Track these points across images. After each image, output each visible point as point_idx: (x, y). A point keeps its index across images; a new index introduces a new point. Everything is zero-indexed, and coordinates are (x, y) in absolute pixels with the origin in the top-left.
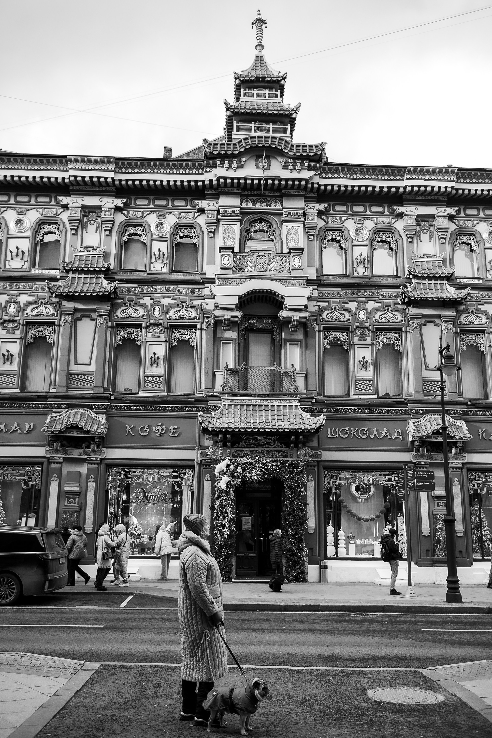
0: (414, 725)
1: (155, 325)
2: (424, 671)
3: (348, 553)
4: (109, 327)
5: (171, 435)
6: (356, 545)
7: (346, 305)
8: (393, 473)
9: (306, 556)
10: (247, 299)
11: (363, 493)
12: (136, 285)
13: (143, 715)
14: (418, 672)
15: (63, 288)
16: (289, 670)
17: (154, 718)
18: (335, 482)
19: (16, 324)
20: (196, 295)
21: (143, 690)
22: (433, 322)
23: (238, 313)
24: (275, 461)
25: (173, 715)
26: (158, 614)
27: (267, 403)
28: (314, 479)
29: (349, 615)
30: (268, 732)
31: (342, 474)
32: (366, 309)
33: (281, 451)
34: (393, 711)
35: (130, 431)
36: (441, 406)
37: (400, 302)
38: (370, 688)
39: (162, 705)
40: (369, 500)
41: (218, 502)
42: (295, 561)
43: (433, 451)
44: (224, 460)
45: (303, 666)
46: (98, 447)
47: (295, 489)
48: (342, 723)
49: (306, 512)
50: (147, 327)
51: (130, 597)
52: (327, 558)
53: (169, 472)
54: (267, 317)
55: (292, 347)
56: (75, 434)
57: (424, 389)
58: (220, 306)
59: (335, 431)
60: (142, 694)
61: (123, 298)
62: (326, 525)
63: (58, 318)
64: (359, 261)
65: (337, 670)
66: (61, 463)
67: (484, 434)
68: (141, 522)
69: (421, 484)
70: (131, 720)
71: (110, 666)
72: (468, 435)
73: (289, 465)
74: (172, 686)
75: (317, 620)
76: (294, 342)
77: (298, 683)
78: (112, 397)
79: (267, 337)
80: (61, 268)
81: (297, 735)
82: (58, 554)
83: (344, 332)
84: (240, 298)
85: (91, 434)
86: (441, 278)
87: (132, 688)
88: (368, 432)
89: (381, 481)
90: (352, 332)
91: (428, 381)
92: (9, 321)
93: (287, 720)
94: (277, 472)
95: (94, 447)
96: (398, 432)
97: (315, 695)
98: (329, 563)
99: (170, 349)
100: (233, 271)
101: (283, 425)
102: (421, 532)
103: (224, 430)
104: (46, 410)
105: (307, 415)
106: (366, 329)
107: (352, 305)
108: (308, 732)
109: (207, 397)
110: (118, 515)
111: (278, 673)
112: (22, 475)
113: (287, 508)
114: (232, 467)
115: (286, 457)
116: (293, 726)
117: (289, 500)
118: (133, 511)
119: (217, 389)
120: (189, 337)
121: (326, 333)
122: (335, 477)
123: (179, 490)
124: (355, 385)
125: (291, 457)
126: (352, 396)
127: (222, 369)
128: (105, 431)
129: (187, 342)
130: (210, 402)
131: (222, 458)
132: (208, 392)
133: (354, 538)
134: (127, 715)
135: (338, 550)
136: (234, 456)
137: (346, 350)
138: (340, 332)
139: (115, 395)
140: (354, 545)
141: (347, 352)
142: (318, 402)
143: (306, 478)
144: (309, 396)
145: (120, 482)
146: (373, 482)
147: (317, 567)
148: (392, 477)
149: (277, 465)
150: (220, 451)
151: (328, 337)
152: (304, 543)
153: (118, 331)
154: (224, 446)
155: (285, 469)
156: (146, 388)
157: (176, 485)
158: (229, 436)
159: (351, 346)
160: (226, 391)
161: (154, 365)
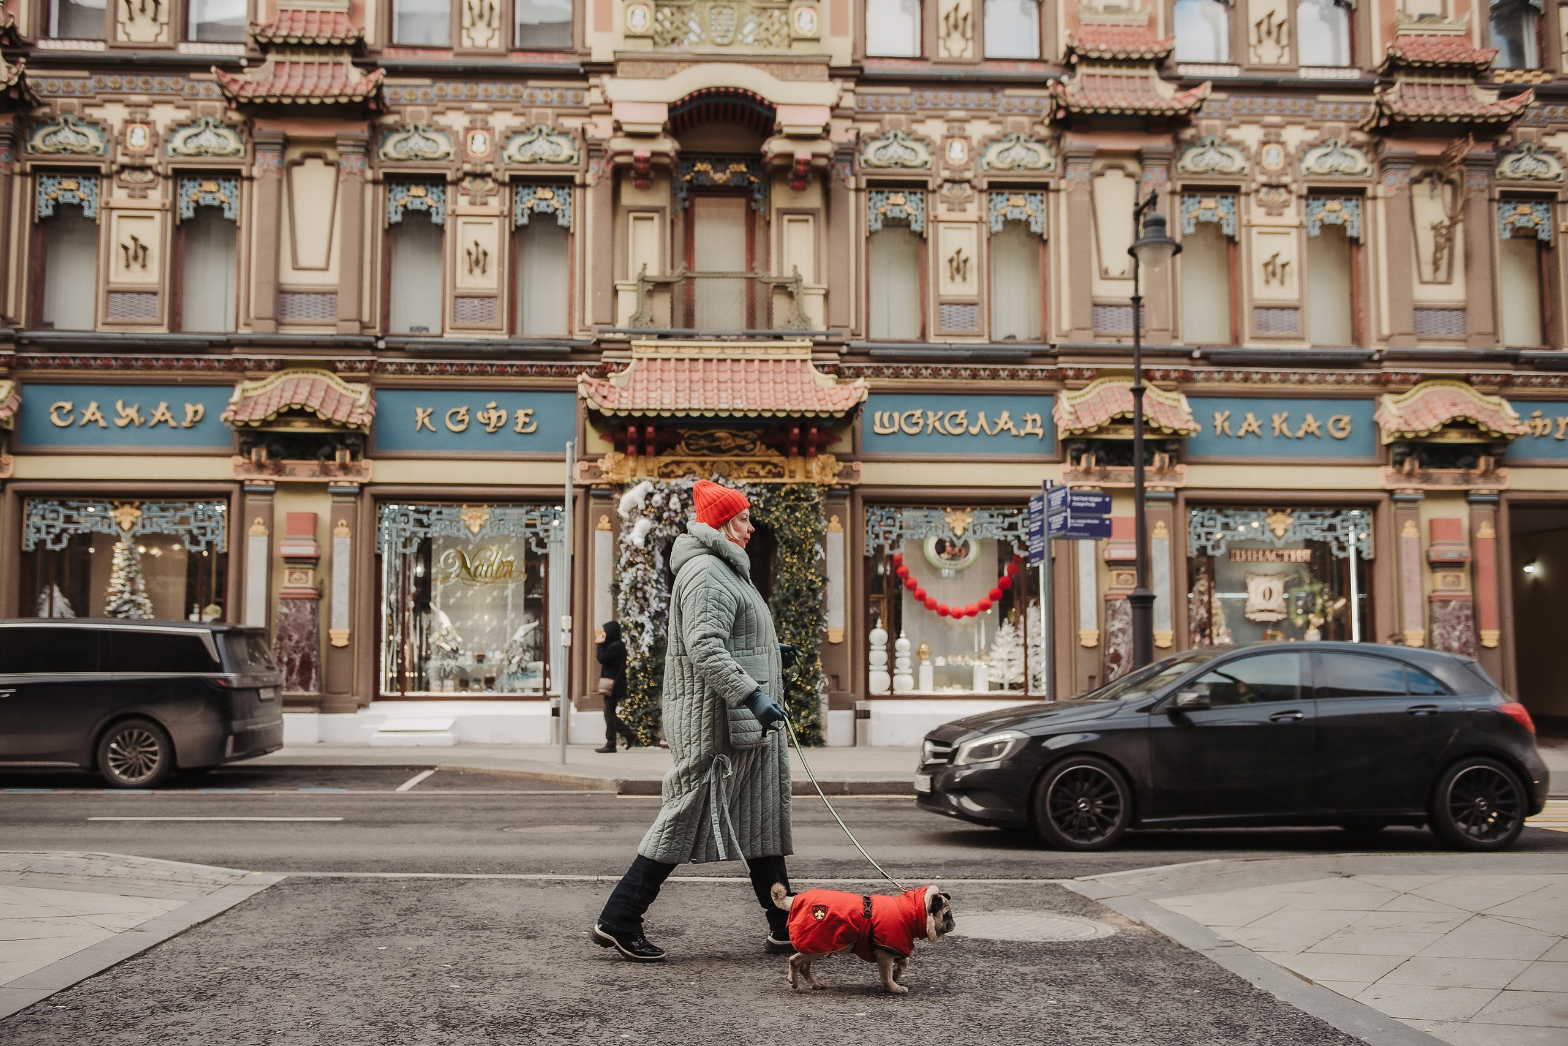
0: (1036, 980)
1: (476, 176)
2: (1068, 884)
3: (916, 686)
4: (367, 182)
5: (518, 429)
6: (937, 671)
7: (921, 129)
9: (824, 692)
10: (690, 112)
11: (954, 557)
12: (427, 81)
13: (338, 965)
14: (1055, 885)
15: (254, 86)
17: (364, 972)
18: (890, 532)
19: (150, 176)
20: (570, 104)
21: (365, 921)
22: (1121, 168)
23: (668, 145)
24: (754, 485)
25: (417, 966)
26: (478, 801)
27: (736, 354)
28: (844, 526)
31: (908, 515)
32: (965, 138)
33: (769, 463)
34: (984, 954)
35: (426, 421)
36: (1131, 360)
37: (1047, 121)
39: (401, 947)
40: (966, 573)
41: (627, 577)
42: (798, 702)
43: (1110, 462)
44: (639, 482)
46: (354, 457)
47: (800, 546)
49: (825, 595)
50: (456, 183)
51: (426, 774)
52: (868, 696)
53: (516, 514)
54: (736, 158)
55: (794, 226)
56: (299, 427)
57: (1095, 324)
58: (626, 128)
59: (891, 417)
60: (360, 927)
61: (398, 113)
62: (870, 625)
63: (249, 159)
64: (952, 21)
66: (271, 493)
67: (1226, 424)
68: (458, 624)
69: (1081, 523)
70: (301, 976)
71: (311, 878)
72: (1192, 425)
73: (787, 494)
74: (443, 912)
76: (799, 214)
78: (381, 344)
79: (737, 207)
80: (250, 41)
82: (255, 678)
83: (915, 193)
84: (673, 108)
85: (334, 427)
86: (1142, 62)
87: (339, 916)
88: (965, 422)
89: (993, 528)
90: (934, 191)
91: (1104, 306)
92: (133, 168)
95: (343, 457)
96: (1034, 420)
98: (875, 706)
99: (512, 234)
100: (655, 43)
101: (772, 403)
102: (1077, 637)
103: (637, 414)
104: (230, 376)
105: (828, 381)
106: (966, 186)
107: (935, 129)
109: (599, 342)
110: (404, 609)
112: (184, 520)
113: (781, 587)
114: (657, 499)
115: (781, 475)
117: (787, 571)
118: (438, 600)
119: (623, 323)
120: (557, 205)
121: (873, 194)
122: (890, 521)
123: (540, 551)
124: (939, 314)
125: (791, 477)
126: (932, 339)
127: (633, 278)
128: (367, 420)
129: (553, 216)
130: (605, 353)
131: (635, 479)
132: (600, 332)
133: (930, 653)
134: (297, 967)
135: (895, 678)
136: (663, 475)
137: (921, 234)
138: (907, 191)
139: (388, 339)
140: (931, 669)
141: (921, 237)
142: (853, 353)
143: (825, 523)
144: (832, 339)
145: (408, 534)
146: (975, 532)
147: (849, 713)
148: (1018, 519)
149: (759, 495)
150: (631, 463)
151: (878, 204)
152: (819, 662)
153: (390, 191)
154: (641, 452)
155: (779, 503)
156: (459, 324)
157: (533, 541)
158: (650, 429)
159: (930, 225)
160: (644, 328)
161: (477, 271)
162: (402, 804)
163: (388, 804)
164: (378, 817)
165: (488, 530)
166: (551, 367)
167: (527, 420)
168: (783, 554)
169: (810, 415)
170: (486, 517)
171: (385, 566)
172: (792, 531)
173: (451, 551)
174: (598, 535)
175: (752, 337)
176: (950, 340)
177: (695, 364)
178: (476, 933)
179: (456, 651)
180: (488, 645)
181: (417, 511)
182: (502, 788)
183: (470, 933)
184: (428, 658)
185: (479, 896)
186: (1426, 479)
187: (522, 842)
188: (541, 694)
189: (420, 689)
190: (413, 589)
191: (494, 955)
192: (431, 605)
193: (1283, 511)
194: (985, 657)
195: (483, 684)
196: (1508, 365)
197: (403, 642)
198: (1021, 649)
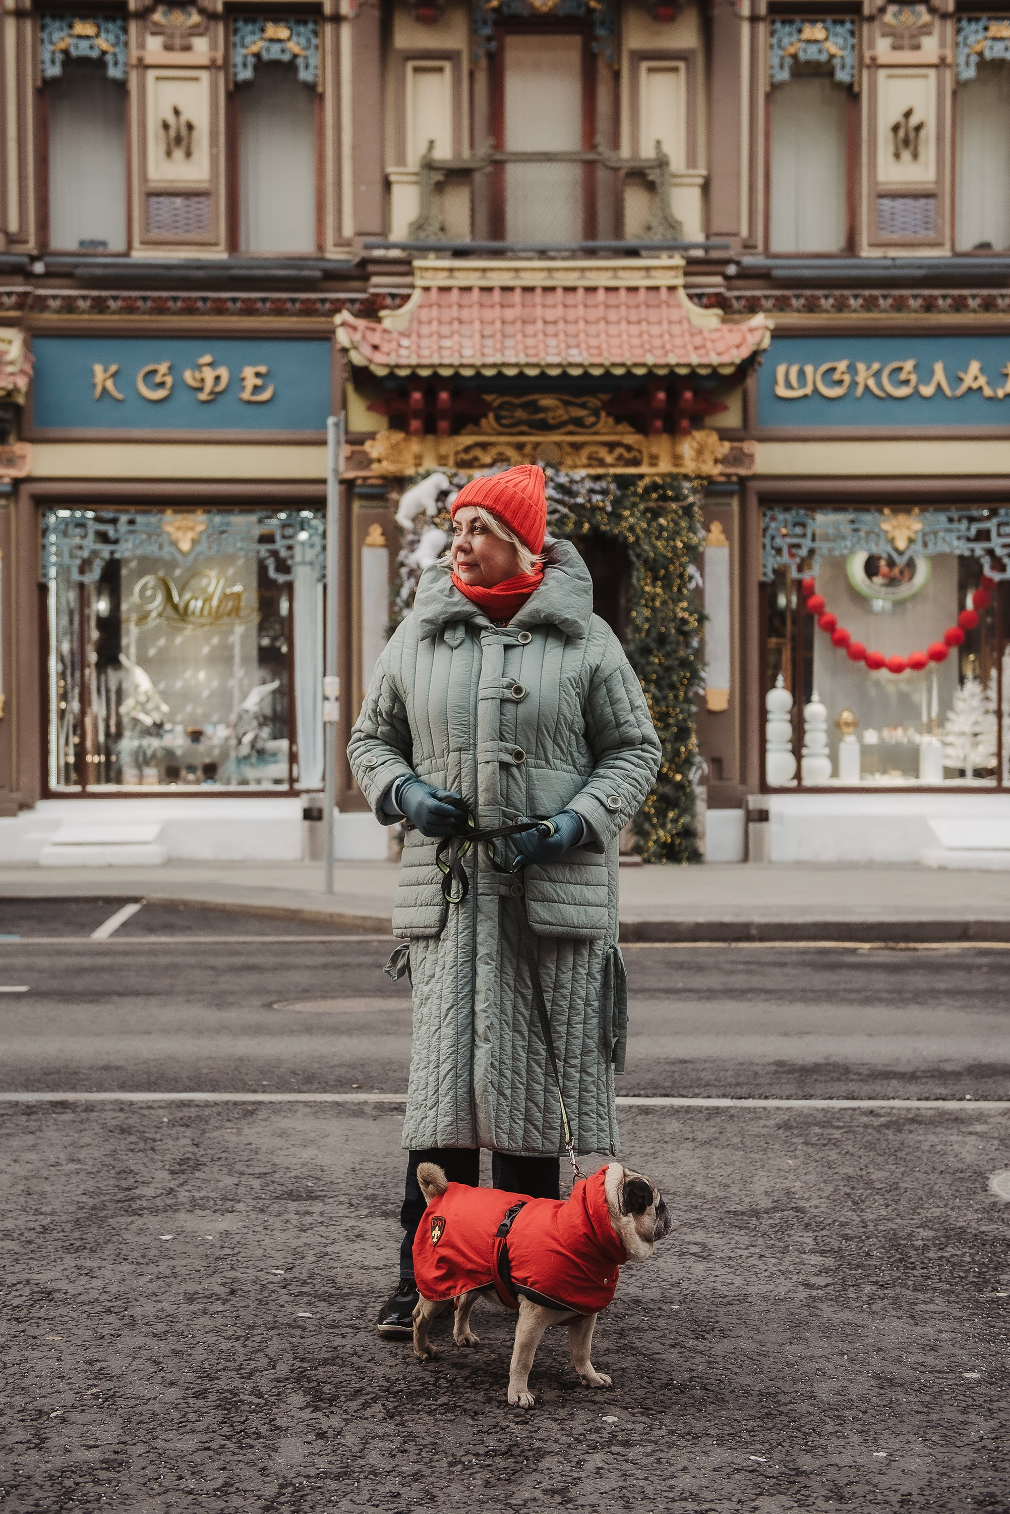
3: (835, 773)
5: (246, 395)
6: (865, 750)
8: (994, 513)
9: (701, 783)
11: (892, 582)
13: (108, 1273)
16: (675, 1112)
17: (153, 1287)
18: (798, 546)
21: (124, 1184)
24: (597, 478)
25: (232, 1274)
26: (216, 954)
27: (571, 279)
28: (729, 537)
29: (854, 951)
30: (621, 1333)
31: (825, 521)
33: (619, 444)
35: (109, 384)
38: (994, 1169)
39: (194, 1235)
40: (909, 606)
44: (427, 474)
45: (724, 1096)
47: (666, 569)
48: (921, 1296)
49: (702, 642)
50: (143, 15)
51: (130, 910)
52: (765, 789)
53: (245, 524)
55: (656, 78)
59: (801, 373)
60: (120, 1196)
62: (767, 685)
65: (854, 1109)
68: (162, 686)
70: (57, 1295)
71: (17, 1104)
73: (648, 490)
74: (239, 1167)
75: (749, 963)
76: (664, 59)
77: (716, 1151)
78: (39, 268)
79: (568, 50)
81: (743, 1344)
83: (842, 23)
87: (82, 1175)
88: (914, 378)
89: (953, 539)
90: (871, 19)
93: (693, 1288)
94: (607, 513)
97: (788, 1193)
98: (775, 804)
99: (231, 96)
101: (627, 355)
103: (425, 373)
105: (710, 318)
106: (922, 8)
108: (789, 1334)
109: (364, 263)
110: (83, 664)
111: (639, 1118)
113: (638, 629)
115: (636, 463)
116: (723, 1310)
117: (646, 606)
118: (133, 650)
119: (399, 232)
120: (296, 49)
121: (778, 25)
122: (798, 530)
123: (281, 579)
124: (875, 212)
125: (653, 465)
126: (866, 252)
127: (413, 160)
128: (22, 383)
129: (289, 67)
130: (375, 280)
131: (422, 470)
132: (368, 247)
133: (855, 724)
134: (47, 1277)
135: (805, 762)
136: (463, 464)
137: (850, 86)
138: (829, 19)
139: (49, 259)
140: (856, 748)
141: (851, 94)
142: (747, 275)
143: (702, 533)
144: (715, 254)
145: (86, 554)
146: (925, 545)
147: (737, 814)
148: (992, 525)
149: (604, 492)
150: (415, 446)
151: (786, 41)
152: (694, 740)
153: (43, 28)
154: (430, 429)
155: (634, 505)
156: (154, 235)
157: (271, 563)
158: (444, 395)
159: (865, 73)
160: (432, 241)
161: (179, 154)
162: (106, 961)
163: (87, 961)
164: (79, 984)
165: (203, 547)
166: (293, 301)
167: (259, 382)
168: (641, 580)
169: (683, 371)
170: (200, 528)
171: (52, 601)
172: (654, 547)
173: (149, 580)
174: (367, 553)
175: (591, 253)
176: (893, 253)
177: (509, 295)
178: (303, 1206)
179: (159, 726)
180: (207, 716)
181: (97, 519)
182: (247, 933)
183: (292, 1206)
184: (119, 735)
185: (283, 1134)
187: (308, 1029)
188: (285, 787)
189: (108, 780)
190: (95, 634)
191: (344, 1249)
192: (122, 658)
194: (936, 730)
195: (200, 773)
197: (83, 713)
198: (992, 719)
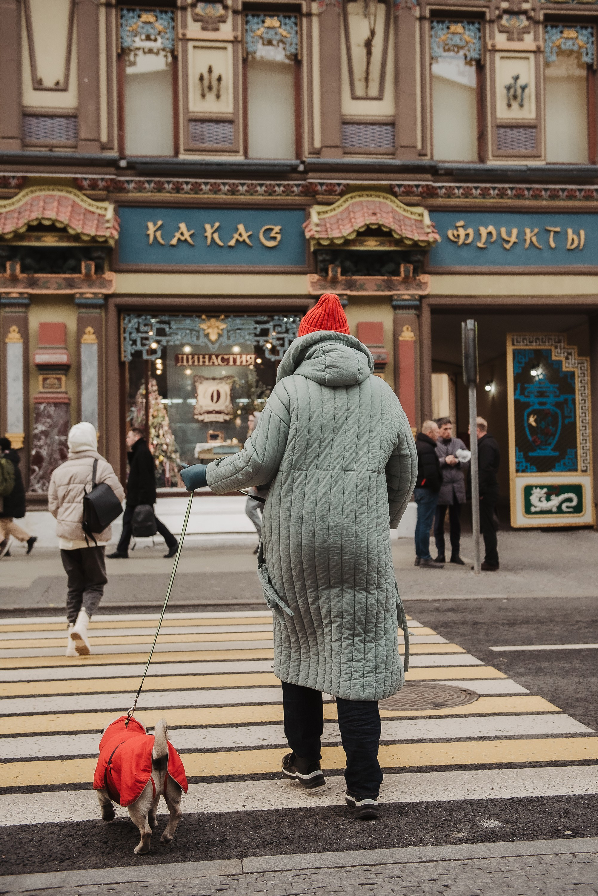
67: (159, 234)
186: (350, 285)
193: (217, 317)
196: (429, 176)
